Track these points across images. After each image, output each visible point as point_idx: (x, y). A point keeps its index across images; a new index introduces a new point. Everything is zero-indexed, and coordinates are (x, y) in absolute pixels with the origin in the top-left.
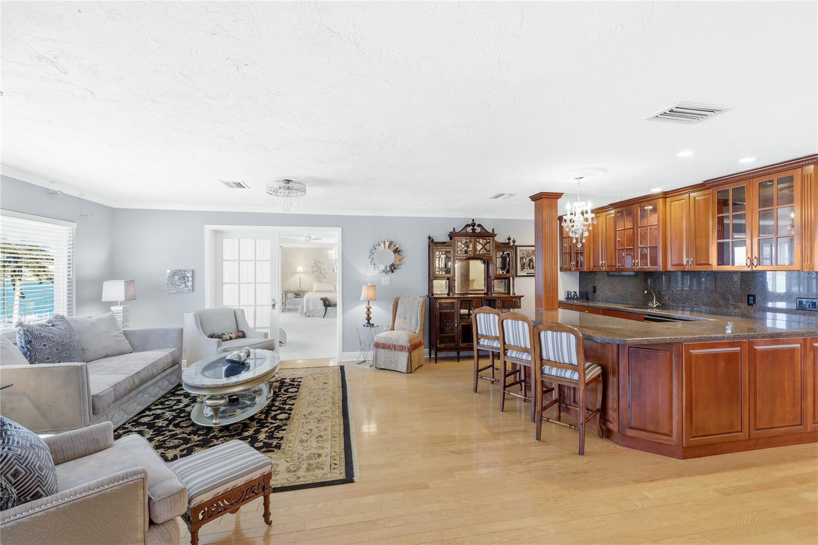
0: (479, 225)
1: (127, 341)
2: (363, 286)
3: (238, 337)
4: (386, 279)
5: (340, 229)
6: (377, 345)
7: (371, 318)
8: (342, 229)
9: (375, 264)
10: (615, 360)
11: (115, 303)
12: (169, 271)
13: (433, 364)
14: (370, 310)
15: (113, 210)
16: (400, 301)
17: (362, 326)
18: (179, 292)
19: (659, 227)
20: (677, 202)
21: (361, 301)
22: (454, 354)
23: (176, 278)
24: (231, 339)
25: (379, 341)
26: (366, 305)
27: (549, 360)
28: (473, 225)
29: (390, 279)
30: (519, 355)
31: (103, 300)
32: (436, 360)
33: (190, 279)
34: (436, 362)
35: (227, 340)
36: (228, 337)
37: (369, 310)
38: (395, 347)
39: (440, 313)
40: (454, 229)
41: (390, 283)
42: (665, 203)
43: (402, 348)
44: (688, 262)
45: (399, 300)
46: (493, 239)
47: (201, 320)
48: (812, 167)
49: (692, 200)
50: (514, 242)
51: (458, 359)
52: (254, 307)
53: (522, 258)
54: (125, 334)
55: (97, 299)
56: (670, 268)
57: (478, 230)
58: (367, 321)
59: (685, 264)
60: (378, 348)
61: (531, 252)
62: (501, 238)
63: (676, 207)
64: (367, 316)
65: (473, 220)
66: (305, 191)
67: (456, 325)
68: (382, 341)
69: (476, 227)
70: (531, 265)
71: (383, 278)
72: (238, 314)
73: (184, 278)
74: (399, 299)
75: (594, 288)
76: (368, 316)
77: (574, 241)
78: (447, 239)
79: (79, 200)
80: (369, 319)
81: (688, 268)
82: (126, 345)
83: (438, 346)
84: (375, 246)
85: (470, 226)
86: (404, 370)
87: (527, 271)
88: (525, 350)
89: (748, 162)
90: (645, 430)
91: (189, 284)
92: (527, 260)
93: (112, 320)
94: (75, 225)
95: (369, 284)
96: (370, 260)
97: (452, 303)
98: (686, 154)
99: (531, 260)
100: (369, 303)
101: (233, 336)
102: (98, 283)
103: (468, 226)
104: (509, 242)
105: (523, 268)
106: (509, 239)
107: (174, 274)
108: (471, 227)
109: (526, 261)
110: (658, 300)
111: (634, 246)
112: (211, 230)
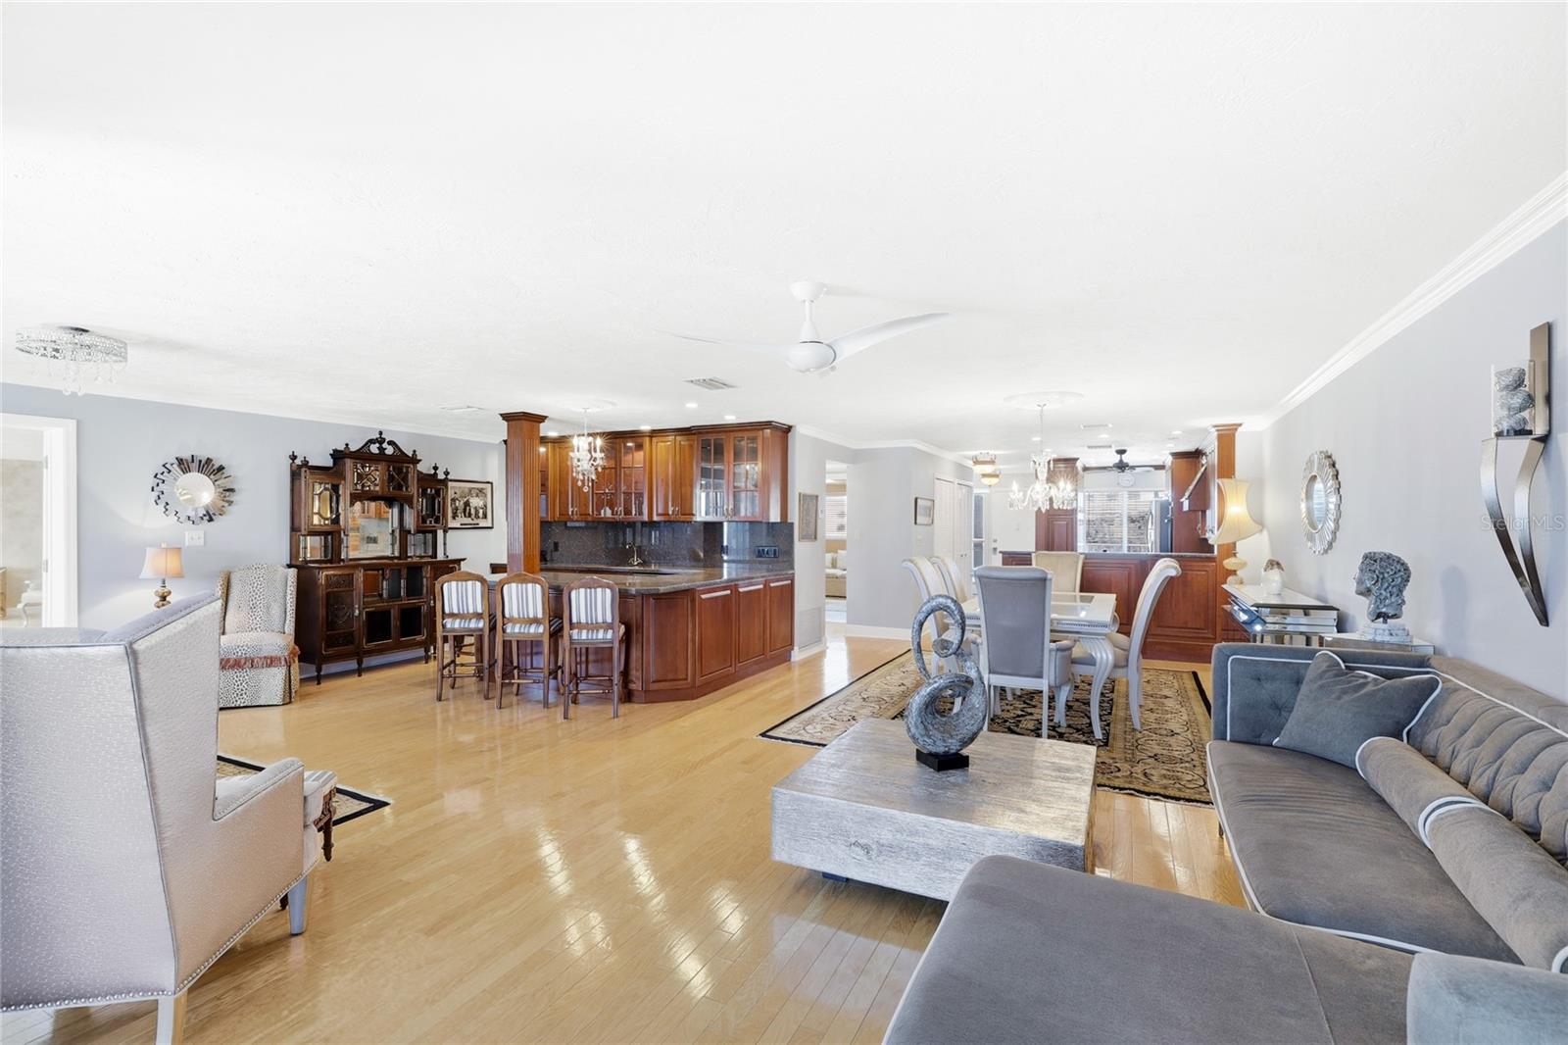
0: (391, 443)
2: (148, 549)
4: (194, 536)
5: (71, 425)
9: (167, 504)
10: (639, 615)
13: (312, 688)
16: (233, 577)
19: (644, 470)
20: (663, 444)
21: (145, 580)
22: (353, 665)
26: (158, 587)
27: (579, 623)
28: (381, 441)
29: (203, 533)
30: (525, 629)
32: (319, 679)
34: (319, 683)
38: (253, 661)
39: (328, 594)
40: (347, 445)
41: (206, 542)
42: (651, 441)
43: (271, 662)
44: (673, 511)
45: (232, 575)
46: (415, 467)
48: (769, 431)
49: (678, 443)
50: (447, 473)
51: (359, 672)
53: (453, 500)
56: (655, 518)
57: (390, 450)
59: (670, 513)
61: (467, 491)
62: (424, 467)
63: (663, 448)
65: (381, 433)
66: (125, 359)
67: (357, 612)
69: (385, 445)
70: (468, 511)
71: (187, 533)
74: (231, 573)
75: (556, 545)
77: (580, 483)
78: (329, 463)
81: (673, 518)
83: (324, 652)
84: (168, 466)
85: (375, 443)
86: (281, 701)
87: (461, 520)
88: (536, 621)
89: (730, 419)
90: (665, 681)
92: (462, 503)
95: (164, 546)
96: (155, 495)
97: (348, 575)
98: (692, 405)
99: (467, 504)
100: (162, 583)
103: (371, 441)
104: (435, 474)
105: (454, 517)
106: (436, 468)
108: (377, 445)
109: (460, 504)
110: (639, 556)
111: (616, 490)
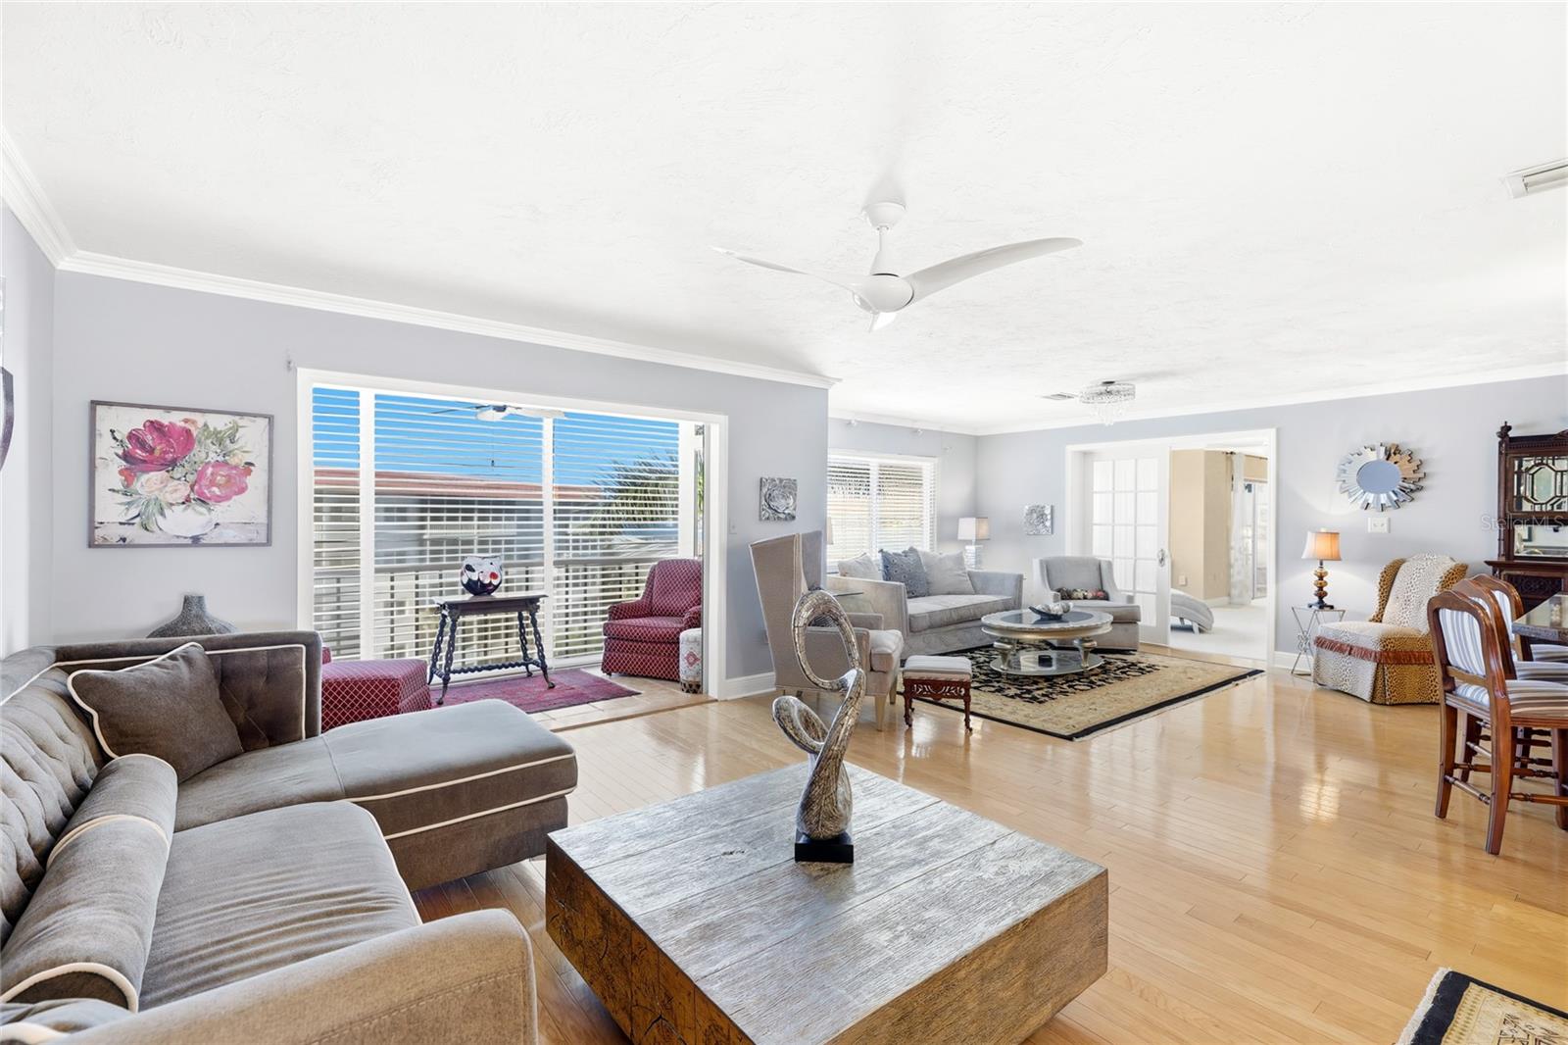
1: (969, 582)
2: (1309, 534)
3: (1095, 598)
4: (1376, 521)
5: (1272, 432)
6: (1321, 642)
7: (1325, 594)
8: (1278, 431)
11: (968, 542)
12: (1027, 507)
14: (1325, 579)
15: (977, 438)
16: (1403, 567)
17: (1306, 607)
18: (1038, 534)
21: (1303, 560)
23: (1035, 515)
24: (1085, 598)
25: (1325, 635)
26: (1316, 567)
29: (1389, 520)
31: (960, 538)
33: (1049, 517)
35: (1079, 599)
36: (1080, 595)
37: (1321, 578)
38: (1351, 649)
41: (1389, 531)
43: (1364, 654)
45: (1405, 564)
47: (1049, 569)
52: (1132, 561)
54: (970, 575)
55: (953, 538)
58: (1316, 599)
60: (1321, 647)
64: (1317, 589)
68: (1330, 636)
71: (1366, 520)
72: (1104, 567)
73: (1042, 515)
74: (1403, 561)
76: (1321, 588)
79: (941, 433)
80: (1321, 594)
82: (968, 585)
84: (1349, 456)
86: (1366, 696)
91: (1048, 524)
93: (959, 560)
94: (936, 460)
95: (1324, 531)
96: (1339, 483)
100: (1321, 564)
101: (1090, 595)
102: (955, 519)
107: (1032, 511)
112: (1075, 452)
